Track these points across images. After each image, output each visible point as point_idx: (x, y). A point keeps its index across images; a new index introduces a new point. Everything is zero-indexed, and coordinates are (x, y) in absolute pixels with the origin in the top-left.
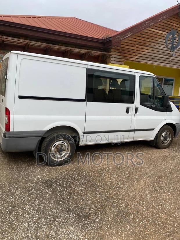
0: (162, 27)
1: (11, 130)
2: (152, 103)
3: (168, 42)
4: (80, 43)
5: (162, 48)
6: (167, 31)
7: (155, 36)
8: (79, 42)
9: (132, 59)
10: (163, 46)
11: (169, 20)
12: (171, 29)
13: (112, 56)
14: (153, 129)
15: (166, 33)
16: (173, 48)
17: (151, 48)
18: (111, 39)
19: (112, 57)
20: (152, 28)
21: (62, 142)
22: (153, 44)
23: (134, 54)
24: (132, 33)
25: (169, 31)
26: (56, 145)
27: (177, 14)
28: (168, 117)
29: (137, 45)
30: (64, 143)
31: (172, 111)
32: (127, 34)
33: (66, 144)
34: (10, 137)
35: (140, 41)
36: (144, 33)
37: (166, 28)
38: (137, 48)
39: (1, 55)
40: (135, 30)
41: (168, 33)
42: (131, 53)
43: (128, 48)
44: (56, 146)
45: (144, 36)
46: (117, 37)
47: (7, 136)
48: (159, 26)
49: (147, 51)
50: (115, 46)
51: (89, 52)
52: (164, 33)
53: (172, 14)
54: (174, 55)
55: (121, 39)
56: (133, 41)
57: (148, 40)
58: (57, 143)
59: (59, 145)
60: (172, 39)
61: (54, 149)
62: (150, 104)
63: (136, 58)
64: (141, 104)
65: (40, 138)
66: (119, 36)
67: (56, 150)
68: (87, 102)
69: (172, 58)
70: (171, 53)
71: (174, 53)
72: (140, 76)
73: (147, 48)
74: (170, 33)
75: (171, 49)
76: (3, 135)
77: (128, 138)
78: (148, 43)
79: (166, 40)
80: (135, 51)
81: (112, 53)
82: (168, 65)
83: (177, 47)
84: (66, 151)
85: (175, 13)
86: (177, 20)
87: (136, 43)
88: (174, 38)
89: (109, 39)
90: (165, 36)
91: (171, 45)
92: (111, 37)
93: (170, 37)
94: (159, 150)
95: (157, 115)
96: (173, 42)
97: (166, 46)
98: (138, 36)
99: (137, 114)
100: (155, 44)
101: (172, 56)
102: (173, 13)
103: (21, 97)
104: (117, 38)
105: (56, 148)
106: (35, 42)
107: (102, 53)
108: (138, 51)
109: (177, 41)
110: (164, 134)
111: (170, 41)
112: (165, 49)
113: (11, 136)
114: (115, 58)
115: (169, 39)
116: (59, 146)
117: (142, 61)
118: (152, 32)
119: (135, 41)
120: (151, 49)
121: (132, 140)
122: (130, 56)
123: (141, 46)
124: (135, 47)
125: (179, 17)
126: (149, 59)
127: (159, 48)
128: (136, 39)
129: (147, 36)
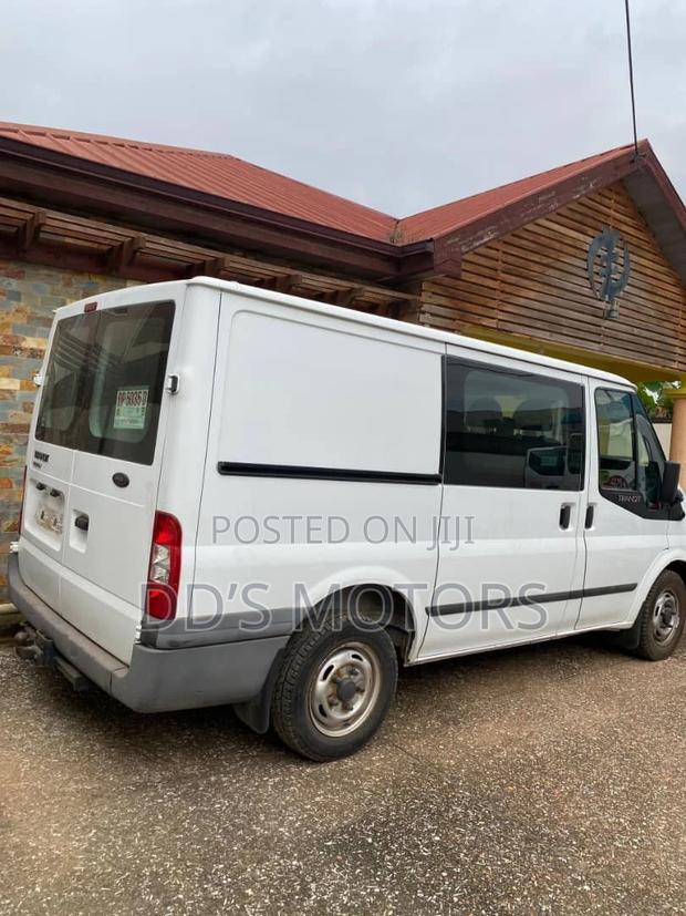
0: (577, 217)
1: (181, 612)
2: (630, 490)
3: (596, 269)
4: (319, 254)
5: (577, 288)
6: (590, 232)
7: (558, 246)
8: (315, 250)
9: (486, 322)
10: (580, 281)
11: (598, 198)
12: (602, 227)
13: (424, 308)
14: (631, 588)
15: (590, 240)
16: (610, 291)
17: (546, 287)
18: (430, 248)
19: (424, 313)
20: (547, 219)
21: (354, 656)
22: (550, 272)
23: (493, 304)
24: (496, 230)
25: (596, 234)
26: (331, 667)
27: (621, 180)
28: (673, 539)
29: (504, 272)
30: (361, 659)
31: (684, 515)
32: (479, 234)
33: (365, 663)
34: (174, 646)
35: (510, 259)
36: (525, 235)
37: (589, 221)
38: (503, 282)
39: (7, 280)
40: (507, 221)
41: (593, 237)
42: (482, 300)
43: (473, 280)
44: (333, 671)
45: (524, 242)
46: (449, 242)
47: (162, 639)
48: (568, 213)
49: (532, 295)
50: (441, 272)
51: (352, 289)
52: (581, 237)
53: (611, 180)
54: (615, 314)
55: (464, 249)
56: (492, 259)
57: (536, 258)
58: (337, 661)
59: (342, 667)
60: (606, 259)
61: (327, 687)
62: (625, 494)
63: (500, 317)
64: (603, 493)
65: (282, 642)
66: (457, 239)
67: (331, 690)
68: (446, 487)
69: (607, 323)
70: (603, 305)
71: (615, 307)
72: (597, 389)
73: (535, 286)
74: (601, 239)
75: (605, 293)
76: (138, 635)
77: (558, 626)
78: (536, 268)
79: (590, 261)
80: (496, 295)
81: (424, 297)
82: (595, 346)
83: (620, 288)
84: (366, 693)
85: (621, 174)
86: (618, 198)
87: (499, 265)
88: (612, 257)
89: (422, 245)
90: (587, 248)
91: (602, 280)
92: (431, 240)
93: (600, 252)
94: (647, 666)
95: (645, 532)
96: (610, 272)
97: (591, 284)
98: (505, 243)
99: (592, 528)
100: (558, 274)
101: (608, 316)
102: (616, 175)
103: (227, 469)
104: (449, 245)
105: (333, 681)
106: (163, 241)
107: (396, 294)
108: (505, 296)
109: (621, 269)
110: (660, 602)
111: (601, 265)
112: (586, 291)
113: (180, 638)
114: (432, 314)
115: (598, 260)
116: (344, 671)
117: (521, 329)
118: (547, 233)
119: (497, 260)
120: (546, 289)
121: (571, 632)
122: (480, 310)
123: (514, 278)
124: (495, 279)
125: (624, 188)
126: (538, 324)
127: (570, 286)
128: (498, 250)
129: (533, 245)
